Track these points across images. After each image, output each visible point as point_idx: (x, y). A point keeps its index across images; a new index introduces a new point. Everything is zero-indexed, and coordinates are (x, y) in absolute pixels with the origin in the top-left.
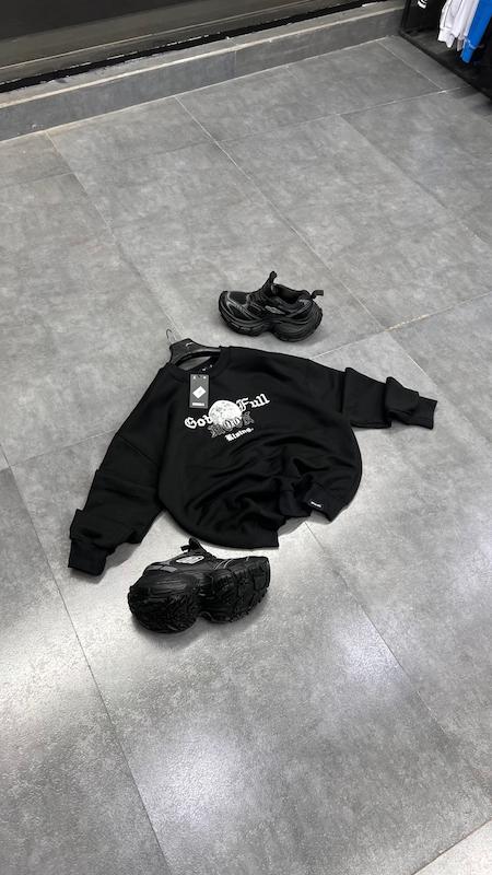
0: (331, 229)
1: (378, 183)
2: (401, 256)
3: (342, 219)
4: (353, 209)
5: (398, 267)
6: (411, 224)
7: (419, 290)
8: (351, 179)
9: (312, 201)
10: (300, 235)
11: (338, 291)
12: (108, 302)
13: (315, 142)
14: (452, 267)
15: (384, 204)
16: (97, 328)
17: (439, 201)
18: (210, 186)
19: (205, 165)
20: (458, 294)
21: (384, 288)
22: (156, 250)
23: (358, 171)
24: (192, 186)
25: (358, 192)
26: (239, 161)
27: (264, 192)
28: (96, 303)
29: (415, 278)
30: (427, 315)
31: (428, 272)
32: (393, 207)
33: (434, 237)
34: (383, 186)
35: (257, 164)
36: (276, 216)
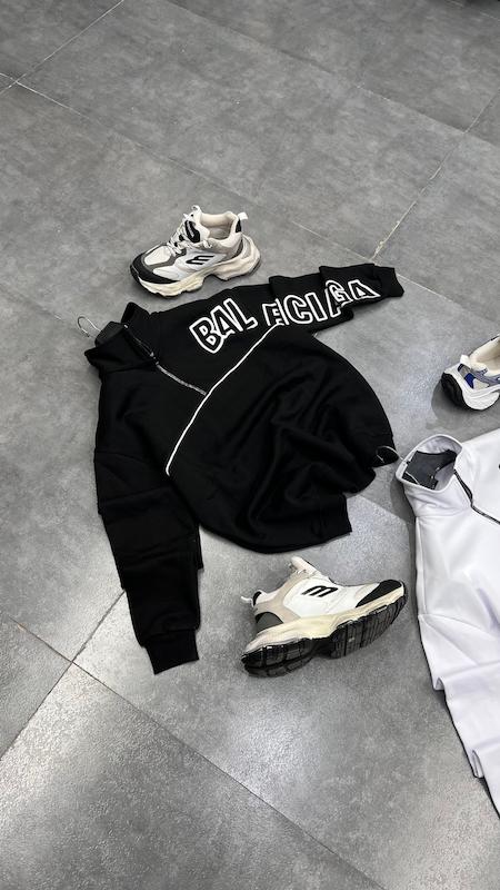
0: (230, 151)
1: (243, 69)
2: (326, 157)
3: (233, 135)
4: (237, 116)
5: (332, 172)
6: (310, 110)
7: (371, 193)
8: (211, 75)
9: (185, 123)
10: (201, 174)
11: (288, 231)
12: (34, 369)
13: (136, 38)
14: (386, 149)
15: (267, 95)
16: (48, 414)
17: (322, 68)
18: (52, 151)
19: (26, 122)
20: (413, 181)
21: (336, 207)
22: (45, 269)
23: (211, 60)
24: (28, 158)
25: (228, 90)
26: (62, 98)
27: (121, 132)
28: (21, 378)
29: (359, 180)
30: (399, 222)
31: (366, 166)
32: (279, 96)
33: (345, 117)
34: (251, 72)
35: (88, 94)
36: (157, 161)
